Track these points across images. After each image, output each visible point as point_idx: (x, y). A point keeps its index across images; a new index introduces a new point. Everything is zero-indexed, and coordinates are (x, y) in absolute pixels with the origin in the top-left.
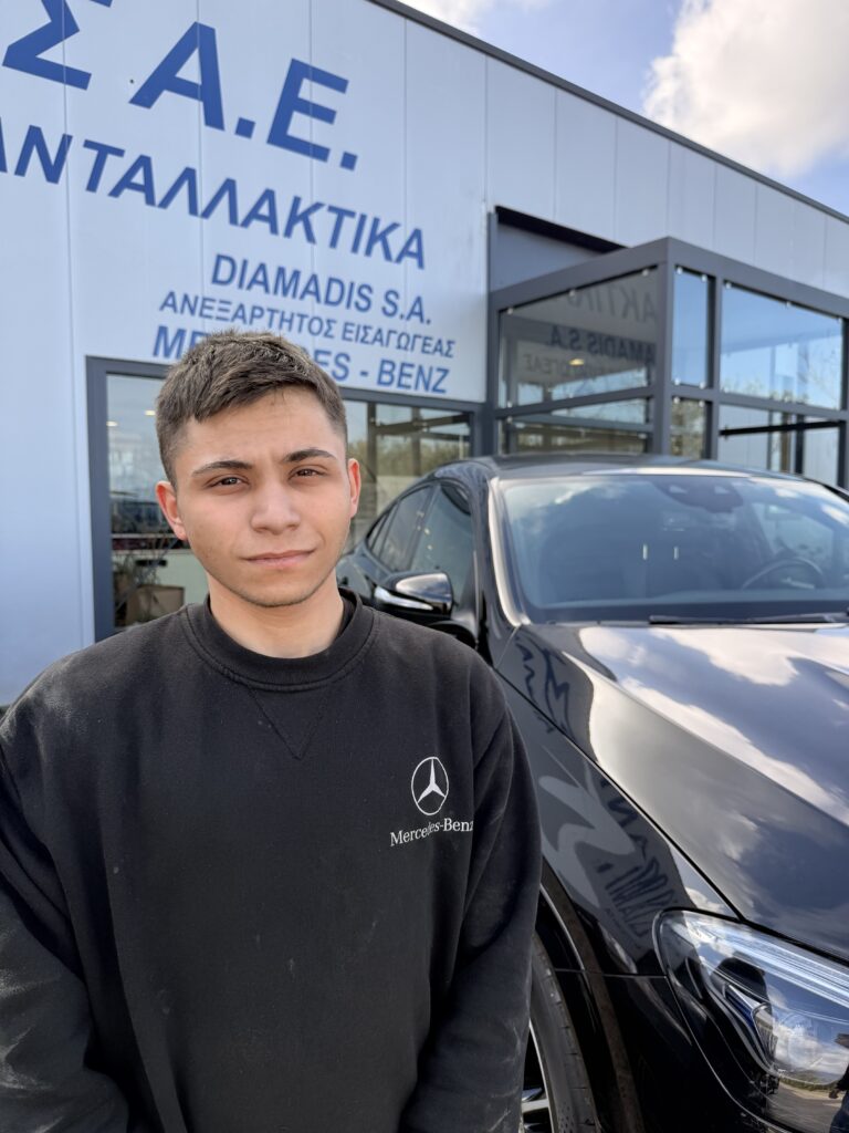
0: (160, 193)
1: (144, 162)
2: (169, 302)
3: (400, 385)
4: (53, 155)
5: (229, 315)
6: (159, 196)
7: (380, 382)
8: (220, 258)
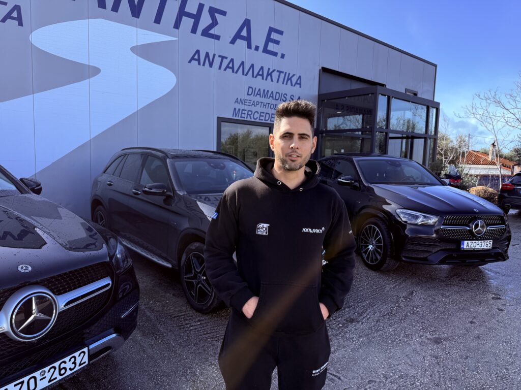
0: (235, 69)
1: (232, 60)
2: (237, 101)
4: (211, 60)
5: (251, 104)
8: (249, 87)
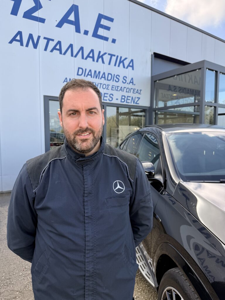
1: (59, 43)
3: (127, 102)
4: (35, 41)
6: (63, 52)
7: (121, 102)
8: (79, 68)
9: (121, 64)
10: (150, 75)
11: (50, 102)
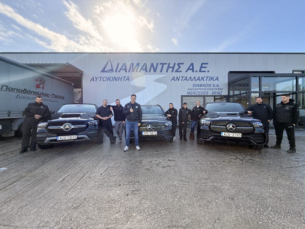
1: (186, 77)
2: (189, 89)
3: (215, 94)
4: (179, 79)
5: (194, 90)
6: (188, 80)
7: (212, 94)
8: (194, 84)
9: (212, 80)
10: (227, 82)
11: (183, 97)
